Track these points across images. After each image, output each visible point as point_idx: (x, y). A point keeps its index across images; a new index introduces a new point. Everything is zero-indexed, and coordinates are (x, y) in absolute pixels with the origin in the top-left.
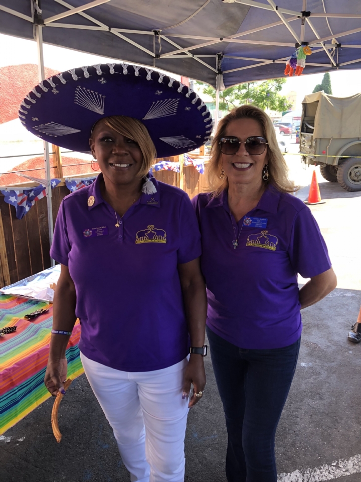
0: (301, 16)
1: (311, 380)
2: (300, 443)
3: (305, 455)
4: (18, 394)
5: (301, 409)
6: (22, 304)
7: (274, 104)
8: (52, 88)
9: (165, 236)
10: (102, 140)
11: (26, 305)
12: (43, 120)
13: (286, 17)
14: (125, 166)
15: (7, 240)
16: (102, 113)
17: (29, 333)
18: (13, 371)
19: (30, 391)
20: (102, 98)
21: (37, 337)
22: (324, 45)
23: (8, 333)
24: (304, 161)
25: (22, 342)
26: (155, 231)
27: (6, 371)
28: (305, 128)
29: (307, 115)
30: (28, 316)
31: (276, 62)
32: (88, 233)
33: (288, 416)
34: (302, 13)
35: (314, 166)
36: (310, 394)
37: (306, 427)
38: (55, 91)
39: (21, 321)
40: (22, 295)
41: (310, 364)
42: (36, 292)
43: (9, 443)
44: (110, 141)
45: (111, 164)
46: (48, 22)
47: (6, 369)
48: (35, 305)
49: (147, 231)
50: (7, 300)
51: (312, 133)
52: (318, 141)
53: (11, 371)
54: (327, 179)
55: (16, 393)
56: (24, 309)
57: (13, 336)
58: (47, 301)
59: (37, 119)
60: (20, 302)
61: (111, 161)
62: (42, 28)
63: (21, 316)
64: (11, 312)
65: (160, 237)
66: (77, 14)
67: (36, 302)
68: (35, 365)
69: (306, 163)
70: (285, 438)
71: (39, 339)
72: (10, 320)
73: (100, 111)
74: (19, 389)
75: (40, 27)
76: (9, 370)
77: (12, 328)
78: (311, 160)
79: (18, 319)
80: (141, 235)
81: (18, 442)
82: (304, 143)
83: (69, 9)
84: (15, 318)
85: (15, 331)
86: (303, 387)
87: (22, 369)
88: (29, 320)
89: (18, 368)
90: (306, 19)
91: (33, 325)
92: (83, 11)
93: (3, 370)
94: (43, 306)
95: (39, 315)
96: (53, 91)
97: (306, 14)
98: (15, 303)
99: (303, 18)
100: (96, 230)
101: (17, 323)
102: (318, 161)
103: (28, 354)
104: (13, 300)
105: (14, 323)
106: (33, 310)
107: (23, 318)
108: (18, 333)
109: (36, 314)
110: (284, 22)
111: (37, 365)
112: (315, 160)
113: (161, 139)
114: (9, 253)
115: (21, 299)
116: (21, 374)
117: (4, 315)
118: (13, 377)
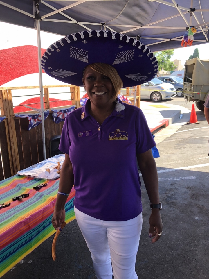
0: (190, 11)
1: (203, 228)
2: (200, 267)
3: (203, 274)
4: (33, 234)
5: (198, 246)
6: (31, 181)
7: (166, 67)
8: (56, 49)
9: (127, 135)
10: (88, 78)
11: (33, 181)
12: (54, 68)
13: (183, 11)
14: (102, 93)
15: (19, 145)
16: (87, 62)
17: (36, 198)
18: (30, 220)
19: (39, 233)
20: (86, 53)
21: (42, 200)
22: (202, 29)
23: (24, 197)
24: (186, 99)
25: (33, 203)
26: (121, 132)
27: (26, 220)
28: (187, 79)
29: (187, 72)
30: (35, 188)
31: (172, 40)
32: (81, 134)
33: (191, 250)
34: (190, 10)
35: (192, 101)
36: (203, 237)
37: (202, 257)
38: (58, 50)
39: (31, 190)
40: (30, 176)
41: (201, 218)
42: (38, 174)
43: (23, 264)
44: (93, 79)
45: (94, 93)
46: (43, 18)
47: (25, 219)
48: (38, 182)
49: (115, 133)
50: (21, 179)
51: (191, 82)
52: (195, 87)
53: (28, 220)
54: (200, 109)
55: (31, 233)
56: (32, 184)
57: (27, 199)
58: (46, 179)
59: (51, 68)
60: (29, 179)
61: (93, 91)
62: (40, 22)
63: (31, 187)
64: (25, 185)
65: (124, 136)
66: (58, 13)
67: (39, 180)
68: (42, 216)
69: (187, 100)
70: (190, 264)
71: (43, 201)
72: (25, 190)
73: (86, 61)
74: (33, 231)
75: (39, 21)
76: (27, 219)
77: (27, 194)
78: (191, 98)
79: (29, 189)
80: (112, 135)
81: (28, 263)
82: (186, 88)
83: (54, 11)
84: (27, 189)
85: (28, 197)
86: (198, 232)
87: (34, 219)
88: (36, 190)
89: (32, 218)
90: (193, 13)
91: (39, 193)
92: (62, 12)
93: (24, 219)
94: (44, 182)
95: (41, 187)
96: (57, 51)
97: (193, 10)
98: (26, 180)
99: (191, 12)
100: (85, 133)
101: (29, 192)
102: (195, 98)
103: (37, 210)
104: (25, 178)
105: (27, 192)
106: (37, 184)
107: (32, 189)
108: (30, 198)
109: (40, 187)
110: (181, 14)
111: (43, 217)
112: (193, 98)
113: (125, 76)
114: (19, 152)
115: (29, 178)
116: (34, 222)
117: (21, 187)
118: (29, 224)
